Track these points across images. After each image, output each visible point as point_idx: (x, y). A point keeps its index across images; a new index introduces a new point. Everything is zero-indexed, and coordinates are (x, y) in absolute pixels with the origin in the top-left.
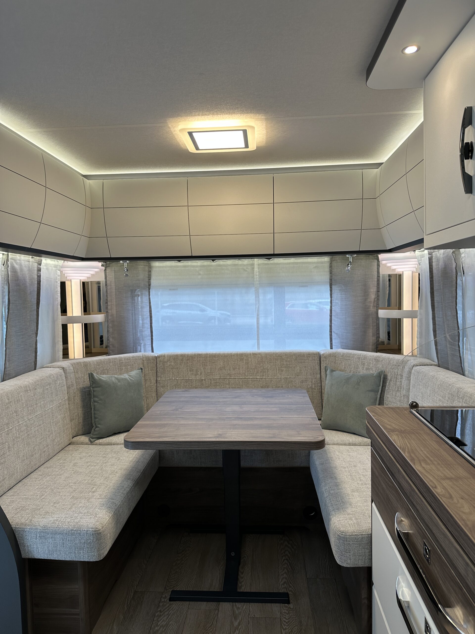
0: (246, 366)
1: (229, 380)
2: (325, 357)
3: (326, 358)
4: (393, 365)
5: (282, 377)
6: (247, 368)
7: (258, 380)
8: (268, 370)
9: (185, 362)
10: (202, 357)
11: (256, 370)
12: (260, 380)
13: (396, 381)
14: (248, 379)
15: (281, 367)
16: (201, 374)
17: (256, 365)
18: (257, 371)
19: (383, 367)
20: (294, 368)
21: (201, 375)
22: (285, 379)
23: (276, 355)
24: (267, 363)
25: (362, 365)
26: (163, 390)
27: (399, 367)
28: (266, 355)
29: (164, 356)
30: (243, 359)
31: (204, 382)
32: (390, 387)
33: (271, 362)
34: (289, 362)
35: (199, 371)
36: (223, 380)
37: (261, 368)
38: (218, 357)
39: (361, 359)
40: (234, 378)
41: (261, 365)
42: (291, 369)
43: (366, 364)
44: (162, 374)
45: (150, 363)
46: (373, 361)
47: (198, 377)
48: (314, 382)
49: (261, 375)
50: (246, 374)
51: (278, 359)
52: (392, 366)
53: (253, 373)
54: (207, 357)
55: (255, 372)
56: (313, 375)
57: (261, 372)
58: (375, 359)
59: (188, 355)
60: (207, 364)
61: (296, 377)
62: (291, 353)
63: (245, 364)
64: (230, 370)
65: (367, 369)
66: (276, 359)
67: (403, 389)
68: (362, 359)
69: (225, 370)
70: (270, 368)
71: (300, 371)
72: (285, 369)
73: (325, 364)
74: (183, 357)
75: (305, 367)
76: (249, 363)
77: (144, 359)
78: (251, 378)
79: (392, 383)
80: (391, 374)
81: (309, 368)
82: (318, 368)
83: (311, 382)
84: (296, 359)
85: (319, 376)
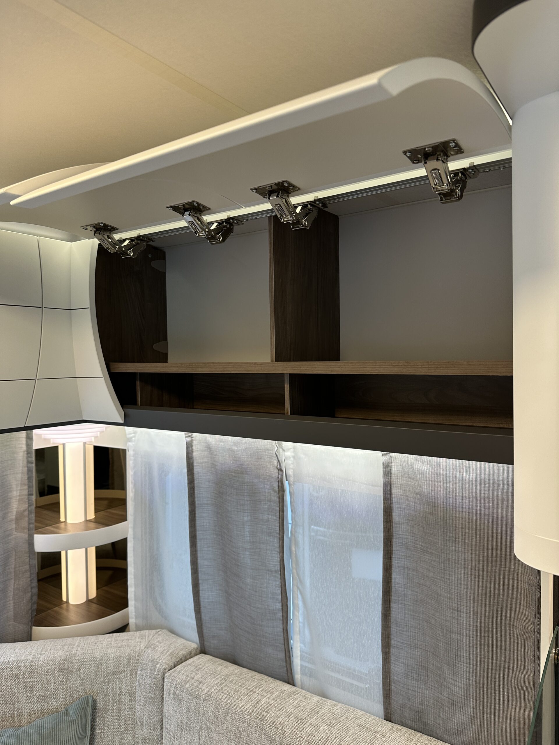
4: (108, 674)
13: (120, 710)
19: (82, 684)
25: (26, 691)
27: (122, 676)
32: (104, 726)
43: (38, 687)
52: (104, 677)
58: (60, 670)
65: (40, 699)
67: (142, 725)
68: (24, 678)
79: (108, 717)
80: (106, 696)
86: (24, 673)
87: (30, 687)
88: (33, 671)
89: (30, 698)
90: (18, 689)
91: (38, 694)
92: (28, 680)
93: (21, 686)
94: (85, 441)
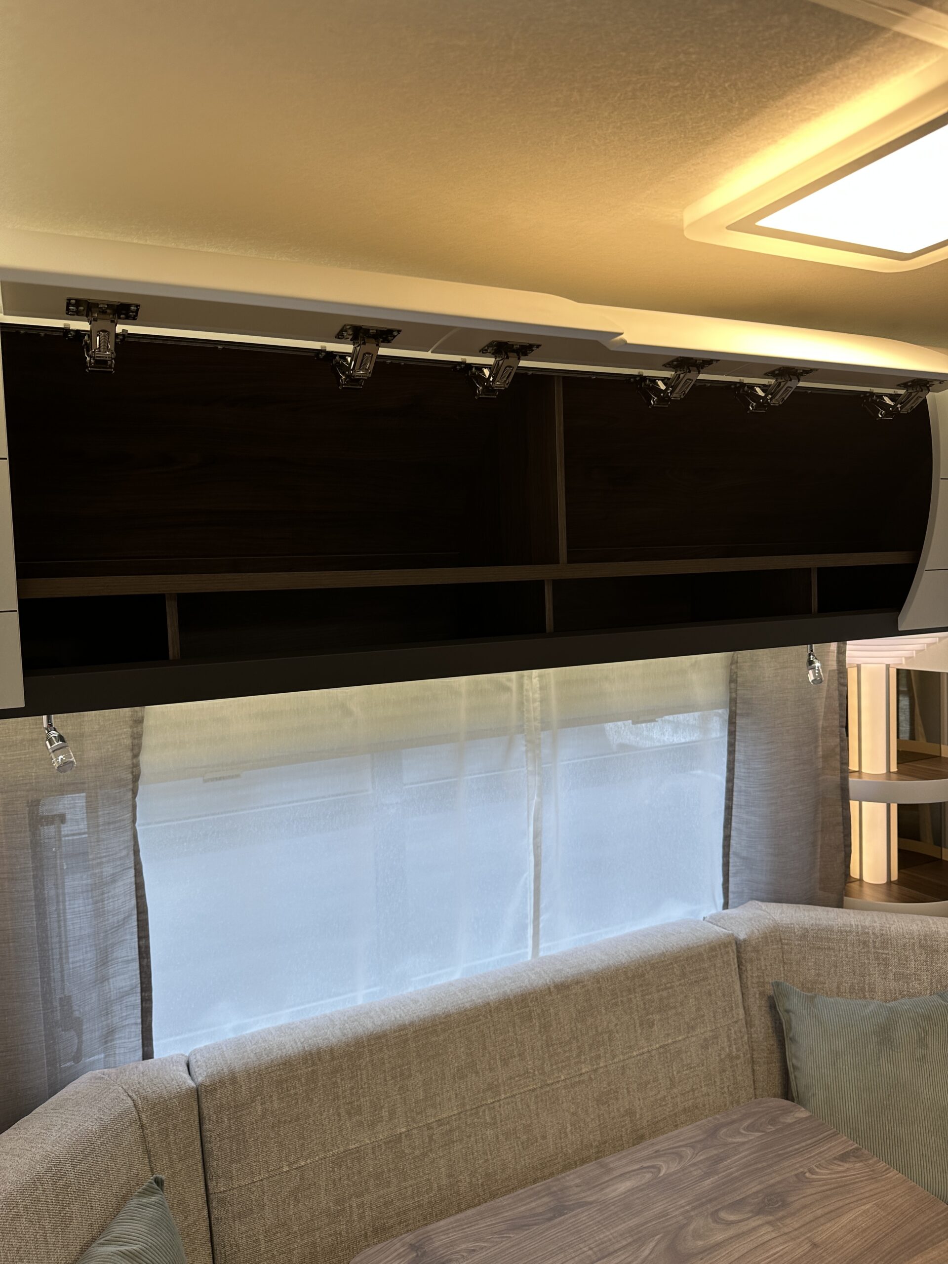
0: (544, 1038)
1: (494, 1108)
2: (756, 950)
3: (758, 951)
5: (654, 1047)
6: (548, 1046)
7: (586, 1077)
8: (610, 1032)
9: (324, 1086)
10: (388, 1046)
11: (574, 1045)
12: (590, 1078)
14: (554, 1087)
15: (648, 1014)
16: (392, 1114)
17: (573, 1025)
18: (579, 1047)
20: (682, 1004)
21: (391, 1119)
22: (661, 1050)
23: (625, 973)
24: (606, 1009)
25: (879, 964)
26: (243, 1228)
28: (598, 982)
29: (233, 1079)
30: (530, 1019)
31: (405, 1142)
33: (616, 1004)
34: (666, 989)
35: (382, 1107)
36: (471, 1115)
37: (590, 1034)
38: (444, 1031)
39: (871, 945)
40: (508, 1095)
41: (590, 1020)
42: (674, 1011)
43: (894, 961)
44: (232, 1161)
45: (175, 1126)
46: (918, 952)
47: (383, 1133)
48: (733, 1036)
49: (591, 1060)
50: (547, 1069)
51: (634, 989)
53: (568, 1058)
54: (407, 1040)
55: (574, 1054)
56: (730, 1016)
57: (591, 1047)
59: (332, 1050)
60: (409, 1069)
61: (689, 1035)
62: (663, 954)
63: (540, 1032)
64: (491, 1070)
66: (629, 990)
68: (874, 947)
69: (477, 1073)
70: (616, 1025)
71: (699, 1009)
72: (658, 1017)
73: (755, 969)
74: (314, 1064)
75: (709, 994)
76: (551, 1026)
77: (143, 1116)
78: (563, 1077)
81: (719, 993)
82: (737, 987)
83: (728, 1037)
84: (683, 975)
85: (741, 1011)
86: (874, 942)
87: (883, 960)
88: (885, 941)
90: (868, 959)
91: (894, 970)
92: (880, 951)
93: (871, 956)
94: (888, 663)
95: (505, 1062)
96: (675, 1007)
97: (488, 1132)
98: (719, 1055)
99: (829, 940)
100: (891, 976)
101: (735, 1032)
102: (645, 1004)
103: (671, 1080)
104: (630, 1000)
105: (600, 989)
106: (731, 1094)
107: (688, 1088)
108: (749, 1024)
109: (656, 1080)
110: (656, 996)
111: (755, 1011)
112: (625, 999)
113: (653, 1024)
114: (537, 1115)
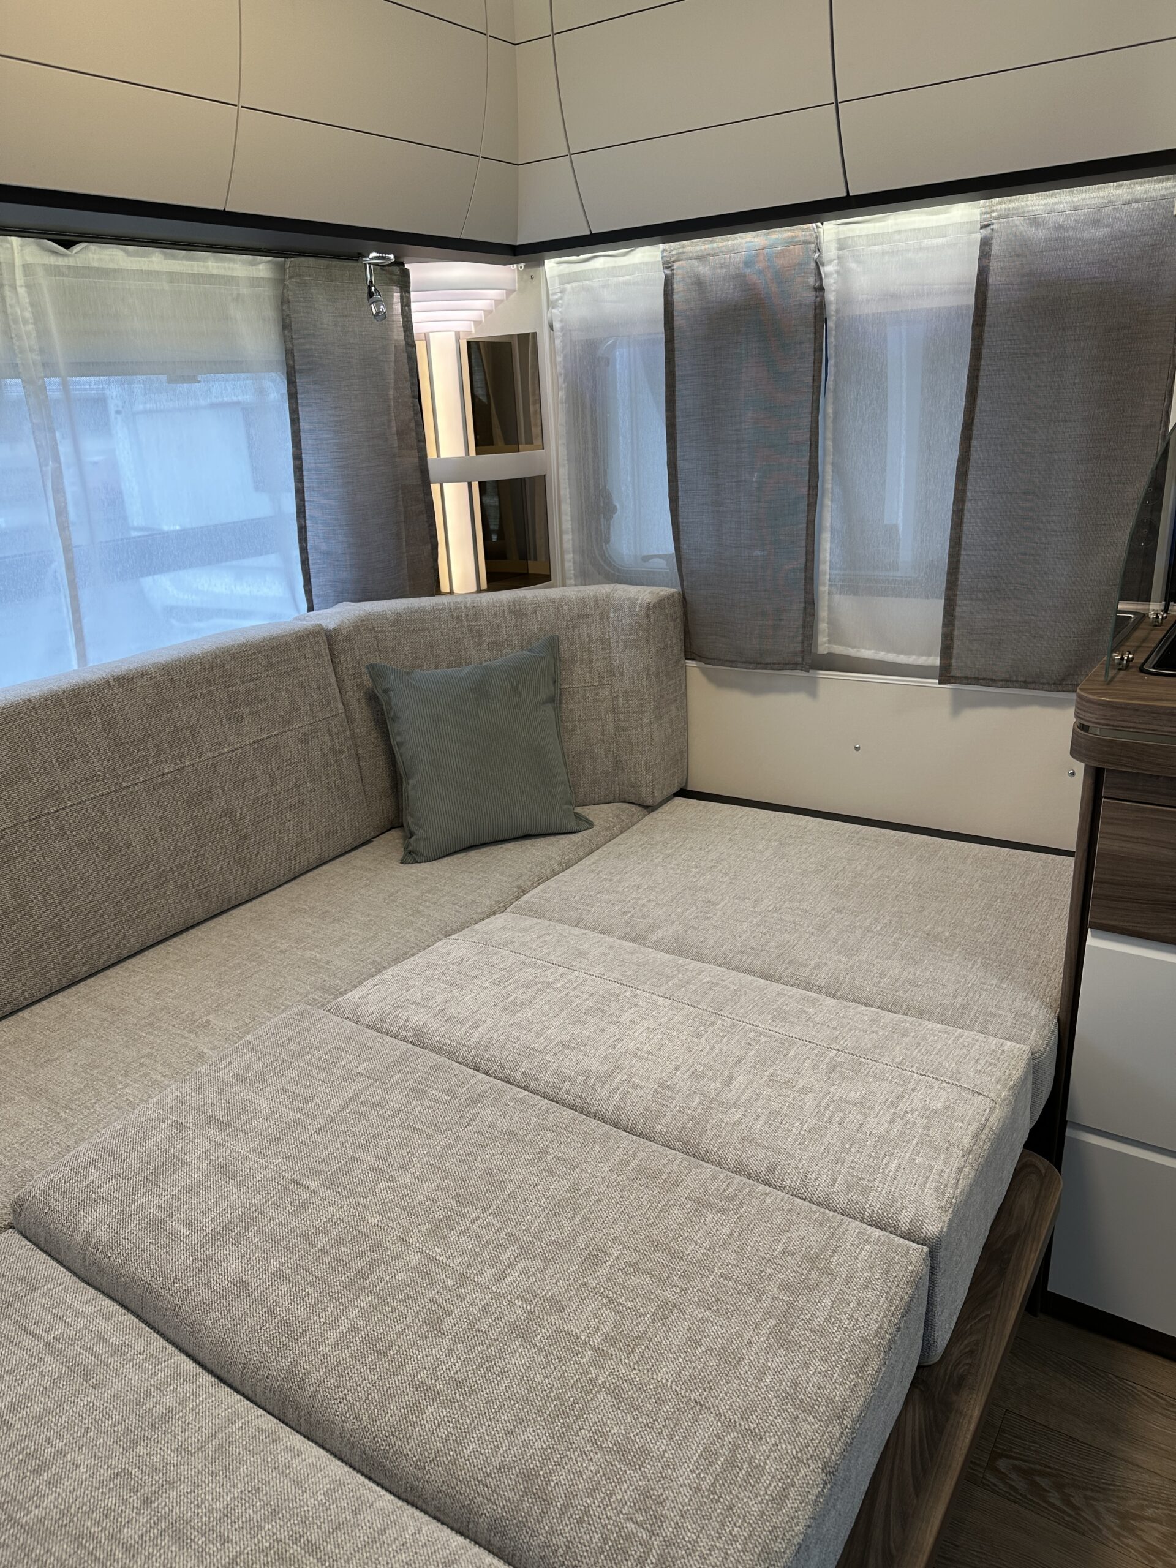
2: (348, 639)
3: (350, 640)
4: (572, 618)
6: (116, 744)
7: (170, 777)
8: (193, 728)
11: (150, 744)
12: (176, 779)
13: (591, 661)
14: (132, 789)
17: (144, 721)
18: (156, 746)
19: (541, 630)
20: (272, 697)
22: (256, 746)
23: (201, 664)
24: (183, 702)
25: (473, 637)
27: (590, 620)
28: (169, 673)
32: (572, 680)
33: (195, 697)
34: (252, 680)
36: (31, 826)
37: (168, 730)
39: (464, 619)
40: (75, 801)
41: (165, 716)
42: (264, 704)
43: (487, 631)
46: (508, 618)
48: (334, 730)
49: (173, 758)
50: (120, 770)
51: (214, 681)
52: (567, 621)
53: (145, 757)
55: (152, 753)
56: (328, 708)
57: (171, 745)
58: (511, 612)
61: (286, 729)
62: (243, 644)
63: (104, 730)
64: (48, 774)
65: (492, 646)
67: (622, 675)
69: (29, 778)
70: (198, 720)
71: (293, 702)
72: (247, 710)
75: (302, 685)
79: (577, 670)
80: (571, 644)
81: (314, 685)
82: (333, 679)
83: (329, 731)
84: (271, 665)
85: (340, 706)
86: (467, 616)
87: (477, 632)
89: (480, 645)
90: (463, 633)
91: (487, 640)
92: (474, 623)
93: (465, 630)
95: (64, 764)
96: (265, 700)
97: (57, 845)
98: (321, 750)
99: (423, 621)
100: (485, 646)
101: (336, 726)
102: (229, 696)
103: (271, 777)
104: (211, 693)
105: (172, 680)
106: (338, 789)
107: (291, 785)
108: (350, 720)
109: (253, 777)
110: (241, 688)
111: (354, 704)
112: (205, 691)
113: (243, 718)
114: (117, 821)
